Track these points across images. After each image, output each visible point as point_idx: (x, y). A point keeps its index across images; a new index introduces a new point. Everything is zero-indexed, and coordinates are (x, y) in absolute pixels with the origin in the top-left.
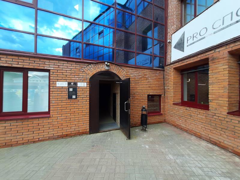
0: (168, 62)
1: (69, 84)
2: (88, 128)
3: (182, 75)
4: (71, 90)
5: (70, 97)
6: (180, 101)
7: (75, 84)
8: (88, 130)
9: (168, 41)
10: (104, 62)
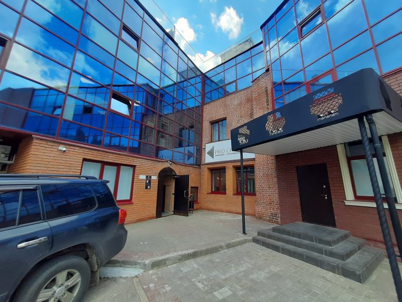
0: (203, 162)
1: (147, 177)
2: (155, 213)
3: (212, 173)
4: (148, 181)
5: (146, 188)
6: (210, 191)
7: (150, 177)
8: (155, 215)
9: (203, 147)
10: (168, 161)
